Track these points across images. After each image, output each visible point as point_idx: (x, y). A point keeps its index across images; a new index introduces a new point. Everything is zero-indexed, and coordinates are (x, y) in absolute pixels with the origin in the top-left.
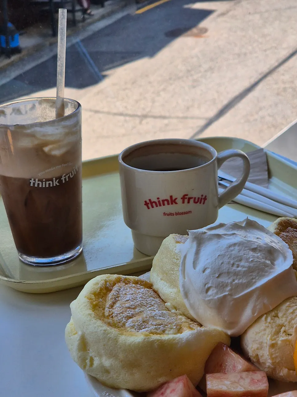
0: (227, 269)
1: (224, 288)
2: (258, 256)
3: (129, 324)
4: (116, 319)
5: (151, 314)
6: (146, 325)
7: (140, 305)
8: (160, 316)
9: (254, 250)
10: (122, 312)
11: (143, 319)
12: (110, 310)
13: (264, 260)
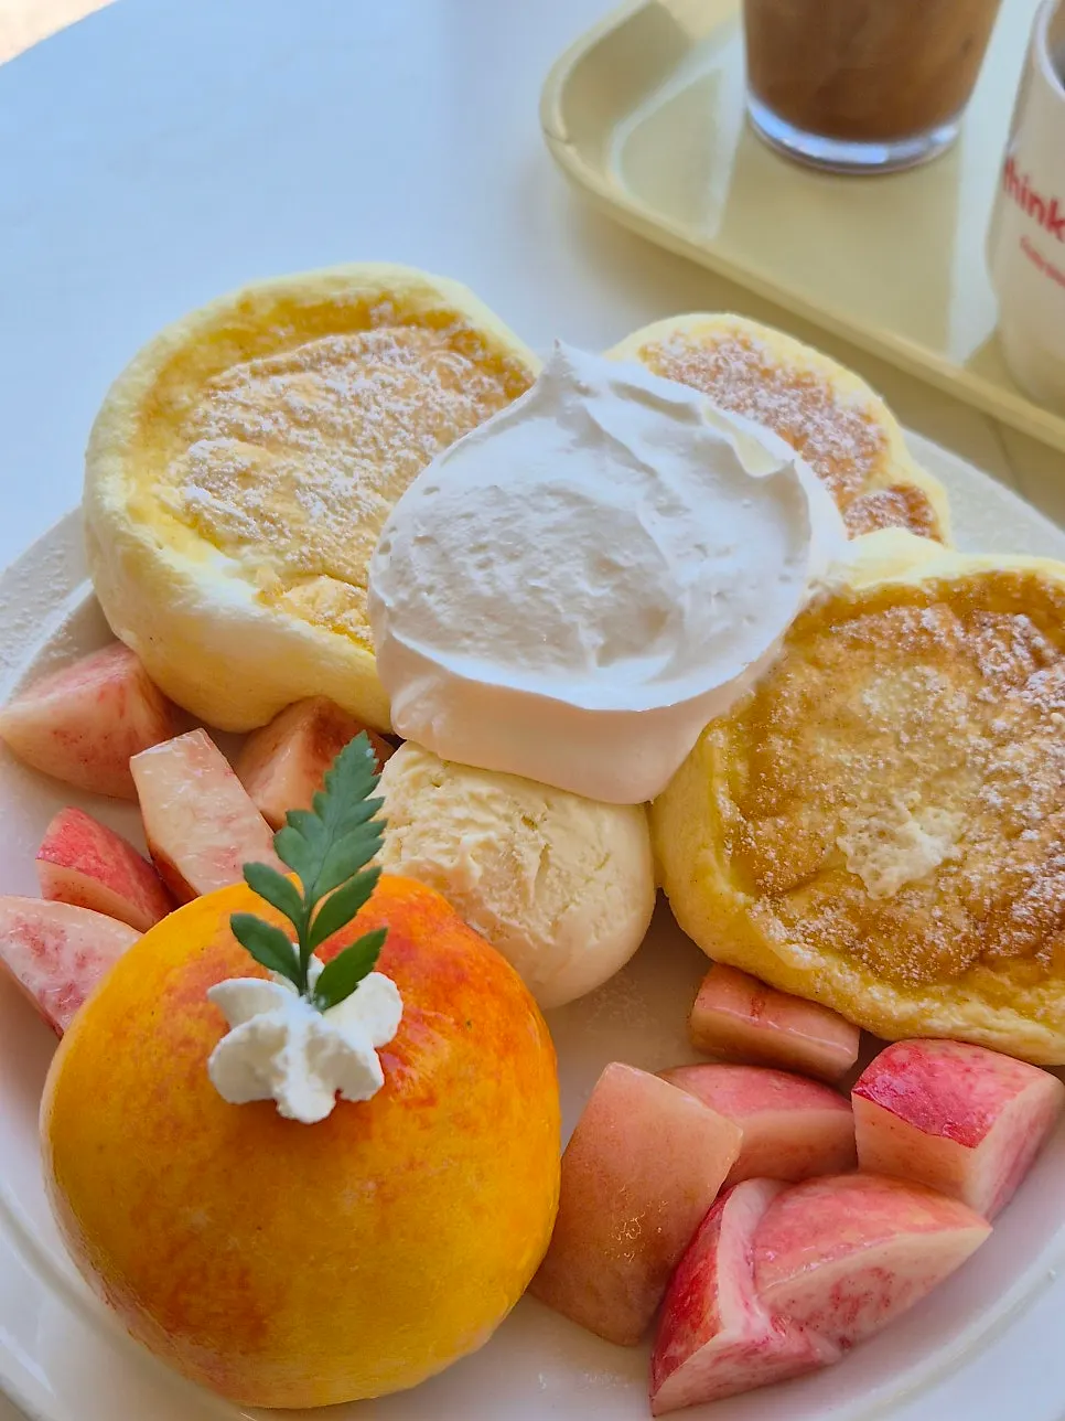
0: (454, 543)
1: (399, 583)
2: (581, 594)
3: (200, 449)
4: (204, 407)
5: (309, 474)
6: (233, 488)
7: (340, 428)
8: (326, 500)
9: (604, 567)
10: (254, 407)
11: (254, 466)
12: (247, 376)
13: (581, 621)
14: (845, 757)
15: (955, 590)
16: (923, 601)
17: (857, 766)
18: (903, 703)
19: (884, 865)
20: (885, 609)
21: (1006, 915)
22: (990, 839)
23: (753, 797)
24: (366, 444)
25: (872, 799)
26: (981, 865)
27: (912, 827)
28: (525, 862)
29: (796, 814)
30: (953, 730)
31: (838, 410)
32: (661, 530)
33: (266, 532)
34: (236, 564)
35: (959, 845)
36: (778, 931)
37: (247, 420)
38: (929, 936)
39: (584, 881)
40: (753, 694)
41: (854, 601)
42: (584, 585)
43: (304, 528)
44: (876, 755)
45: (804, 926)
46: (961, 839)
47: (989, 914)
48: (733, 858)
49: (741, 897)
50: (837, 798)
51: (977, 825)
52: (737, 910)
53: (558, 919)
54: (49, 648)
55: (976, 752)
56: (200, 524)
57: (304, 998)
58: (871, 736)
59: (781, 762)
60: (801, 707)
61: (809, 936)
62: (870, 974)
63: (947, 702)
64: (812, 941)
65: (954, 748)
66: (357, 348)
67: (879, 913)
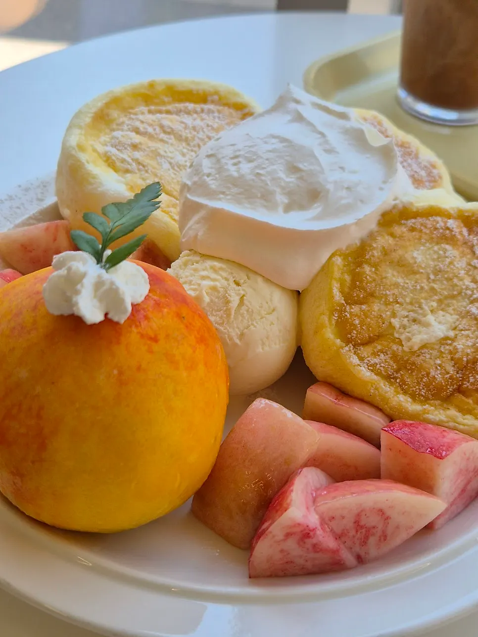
0: (224, 155)
2: (280, 178)
3: (118, 134)
4: (123, 119)
5: (165, 152)
6: (128, 150)
7: (184, 137)
8: (170, 163)
9: (293, 169)
10: (146, 122)
11: (140, 143)
12: (146, 112)
13: (278, 190)
14: (400, 280)
15: (466, 214)
16: (449, 216)
17: (406, 285)
18: (433, 260)
19: (413, 335)
20: (430, 216)
21: (474, 368)
22: (469, 330)
23: (352, 293)
24: (194, 146)
25: (411, 303)
26: (463, 341)
27: (430, 318)
28: (232, 299)
29: (372, 304)
30: (457, 276)
31: (420, 160)
32: (324, 158)
33: (139, 170)
34: (123, 180)
35: (454, 331)
36: (355, 360)
37: (141, 127)
38: (433, 373)
39: (260, 317)
40: (358, 244)
41: (415, 210)
42: (282, 175)
43: (158, 171)
44: (416, 282)
45: (369, 361)
46: (455, 329)
47: (465, 366)
48: (337, 322)
49: (338, 341)
50: (394, 299)
51: (464, 322)
52: (335, 348)
53: (244, 331)
54: (30, 218)
55: (467, 288)
56: (110, 162)
57: (99, 265)
58: (415, 273)
59: (368, 277)
60: (382, 253)
61: (371, 366)
62: (399, 389)
63: (455, 263)
64: (372, 368)
65: (456, 285)
66: (199, 110)
67: (408, 360)
